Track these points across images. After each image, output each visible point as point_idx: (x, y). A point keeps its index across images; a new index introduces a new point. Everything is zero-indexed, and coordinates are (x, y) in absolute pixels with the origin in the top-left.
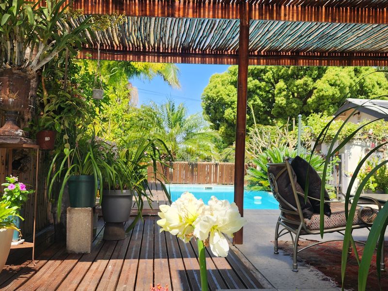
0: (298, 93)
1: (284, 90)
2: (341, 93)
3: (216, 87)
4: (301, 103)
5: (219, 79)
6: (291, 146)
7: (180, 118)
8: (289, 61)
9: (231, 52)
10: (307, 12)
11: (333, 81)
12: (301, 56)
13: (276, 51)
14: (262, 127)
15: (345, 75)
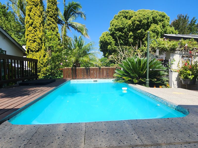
1: (132, 36)
3: (104, 37)
5: (105, 34)
6: (140, 56)
11: (154, 30)
15: (159, 28)
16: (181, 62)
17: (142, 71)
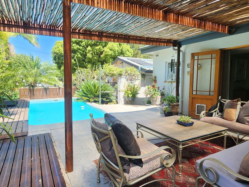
0: (97, 52)
1: (91, 51)
2: (114, 53)
3: (58, 47)
4: (98, 57)
5: (60, 44)
6: (95, 78)
7: (37, 64)
8: (97, 38)
9: (61, 29)
10: (112, 3)
11: (111, 48)
12: (104, 35)
13: (90, 31)
14: (82, 69)
15: (116, 46)
16: (126, 84)
17: (96, 93)
